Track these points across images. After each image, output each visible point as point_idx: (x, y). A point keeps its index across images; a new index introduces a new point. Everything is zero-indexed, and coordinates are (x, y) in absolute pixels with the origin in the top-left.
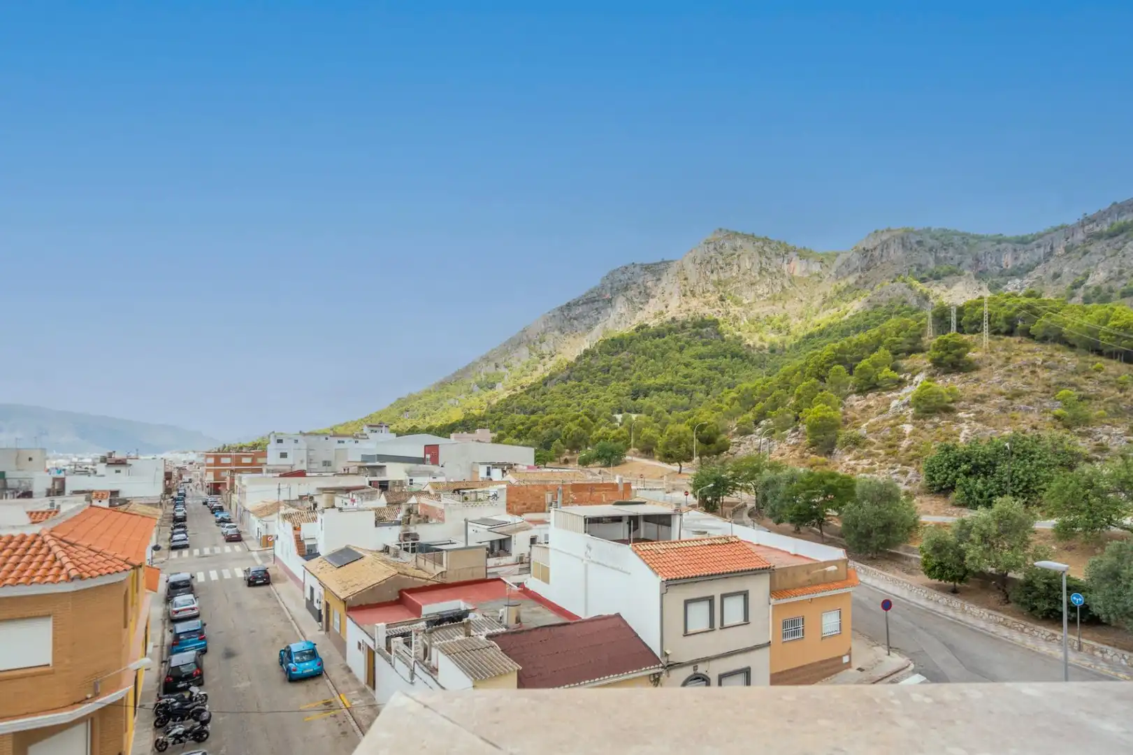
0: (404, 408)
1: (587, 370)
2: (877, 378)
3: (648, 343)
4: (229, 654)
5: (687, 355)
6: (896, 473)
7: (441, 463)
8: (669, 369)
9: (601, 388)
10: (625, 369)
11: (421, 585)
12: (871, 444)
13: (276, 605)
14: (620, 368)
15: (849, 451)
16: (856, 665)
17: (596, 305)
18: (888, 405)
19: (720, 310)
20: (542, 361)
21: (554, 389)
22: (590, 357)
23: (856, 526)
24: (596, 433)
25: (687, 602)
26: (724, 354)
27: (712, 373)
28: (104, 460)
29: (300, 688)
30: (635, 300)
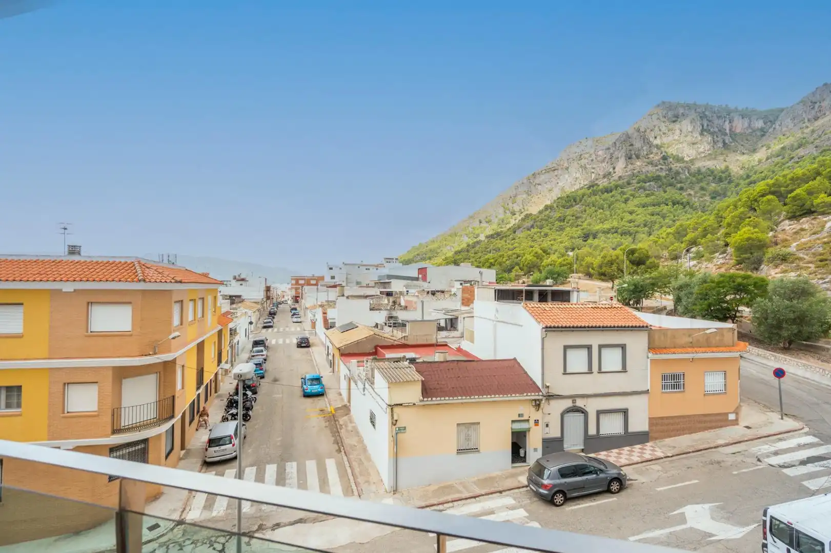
0: (416, 253)
1: (546, 220)
2: (812, 205)
3: (597, 197)
4: (276, 380)
5: (631, 205)
6: (825, 283)
7: (428, 280)
8: (616, 217)
9: (558, 233)
10: (577, 218)
11: (390, 344)
12: (801, 259)
13: (309, 358)
14: (574, 218)
15: (776, 266)
16: (743, 423)
17: (556, 173)
18: (823, 227)
19: (663, 167)
20: (514, 217)
21: (521, 235)
22: (549, 210)
23: (766, 319)
24: (546, 261)
25: (566, 348)
26: (667, 202)
27: (654, 218)
28: (235, 278)
29: (309, 401)
30: (588, 166)
